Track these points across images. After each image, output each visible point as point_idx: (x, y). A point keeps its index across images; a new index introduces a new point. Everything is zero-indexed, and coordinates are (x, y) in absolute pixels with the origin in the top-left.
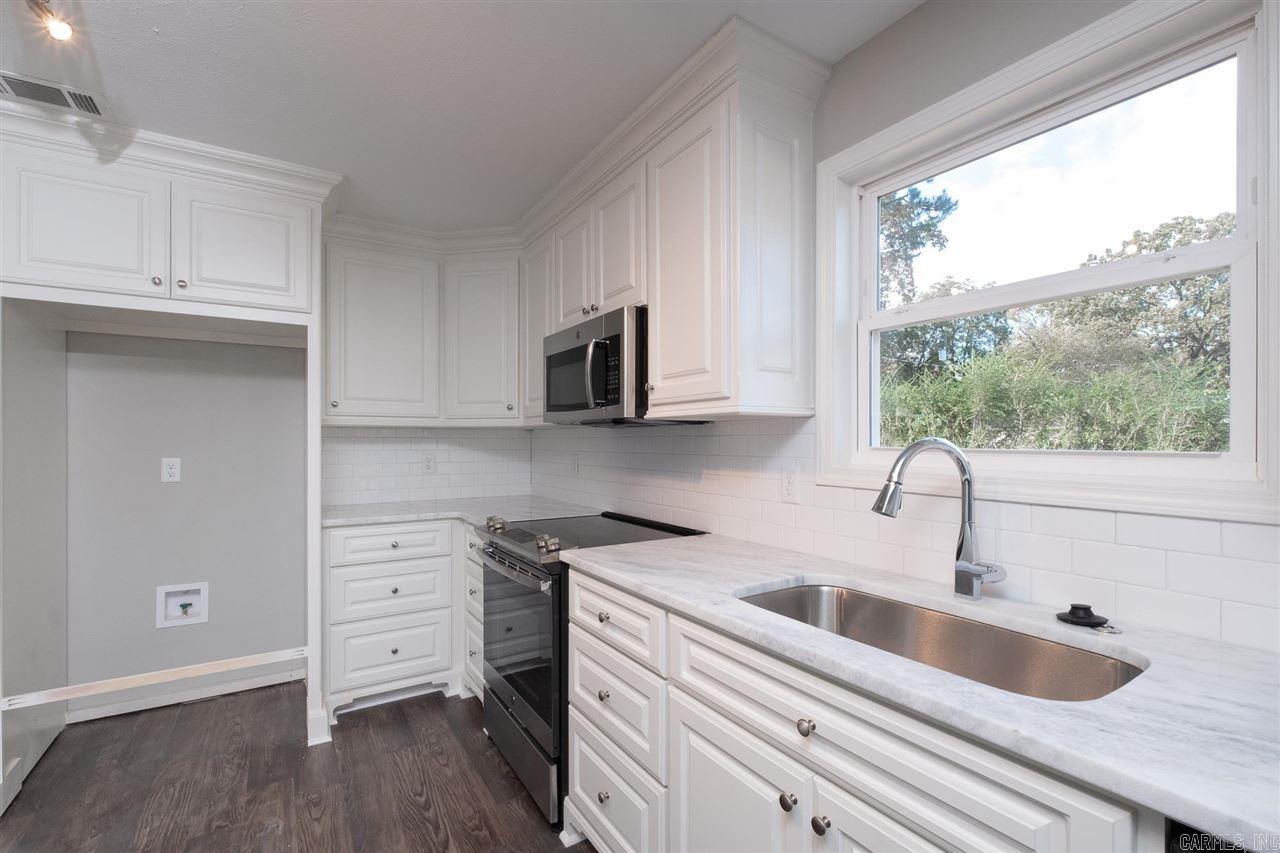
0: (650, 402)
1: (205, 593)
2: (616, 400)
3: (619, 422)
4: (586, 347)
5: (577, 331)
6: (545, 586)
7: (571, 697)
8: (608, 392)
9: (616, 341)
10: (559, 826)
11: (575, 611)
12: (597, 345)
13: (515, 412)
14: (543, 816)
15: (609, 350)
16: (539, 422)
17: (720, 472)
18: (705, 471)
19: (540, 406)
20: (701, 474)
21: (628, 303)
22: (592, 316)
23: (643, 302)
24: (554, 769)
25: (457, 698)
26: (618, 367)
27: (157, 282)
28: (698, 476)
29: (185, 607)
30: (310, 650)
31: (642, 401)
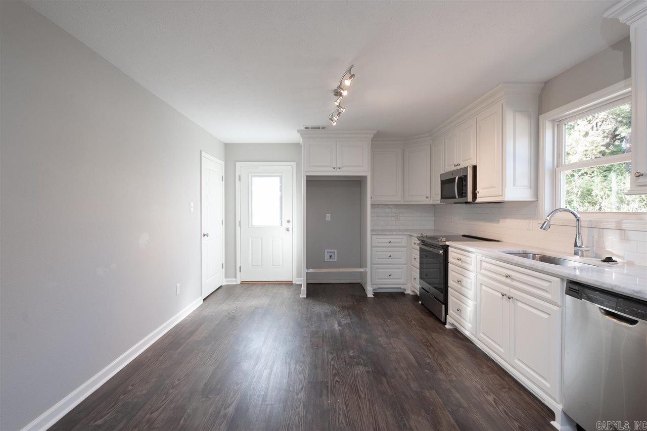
0: (478, 197)
1: (336, 253)
2: (466, 196)
3: (467, 203)
4: (455, 178)
5: (452, 172)
6: (441, 252)
7: (449, 285)
8: (462, 193)
9: (466, 177)
10: (445, 323)
11: (450, 259)
12: (459, 178)
13: (429, 199)
14: (440, 321)
15: (463, 179)
16: (439, 202)
17: (506, 220)
18: (501, 220)
19: (439, 197)
20: (499, 221)
21: (469, 164)
22: (458, 167)
23: (475, 164)
24: (443, 306)
25: (409, 294)
26: (466, 185)
27: (334, 168)
28: (498, 222)
29: (331, 256)
30: (368, 270)
31: (475, 196)
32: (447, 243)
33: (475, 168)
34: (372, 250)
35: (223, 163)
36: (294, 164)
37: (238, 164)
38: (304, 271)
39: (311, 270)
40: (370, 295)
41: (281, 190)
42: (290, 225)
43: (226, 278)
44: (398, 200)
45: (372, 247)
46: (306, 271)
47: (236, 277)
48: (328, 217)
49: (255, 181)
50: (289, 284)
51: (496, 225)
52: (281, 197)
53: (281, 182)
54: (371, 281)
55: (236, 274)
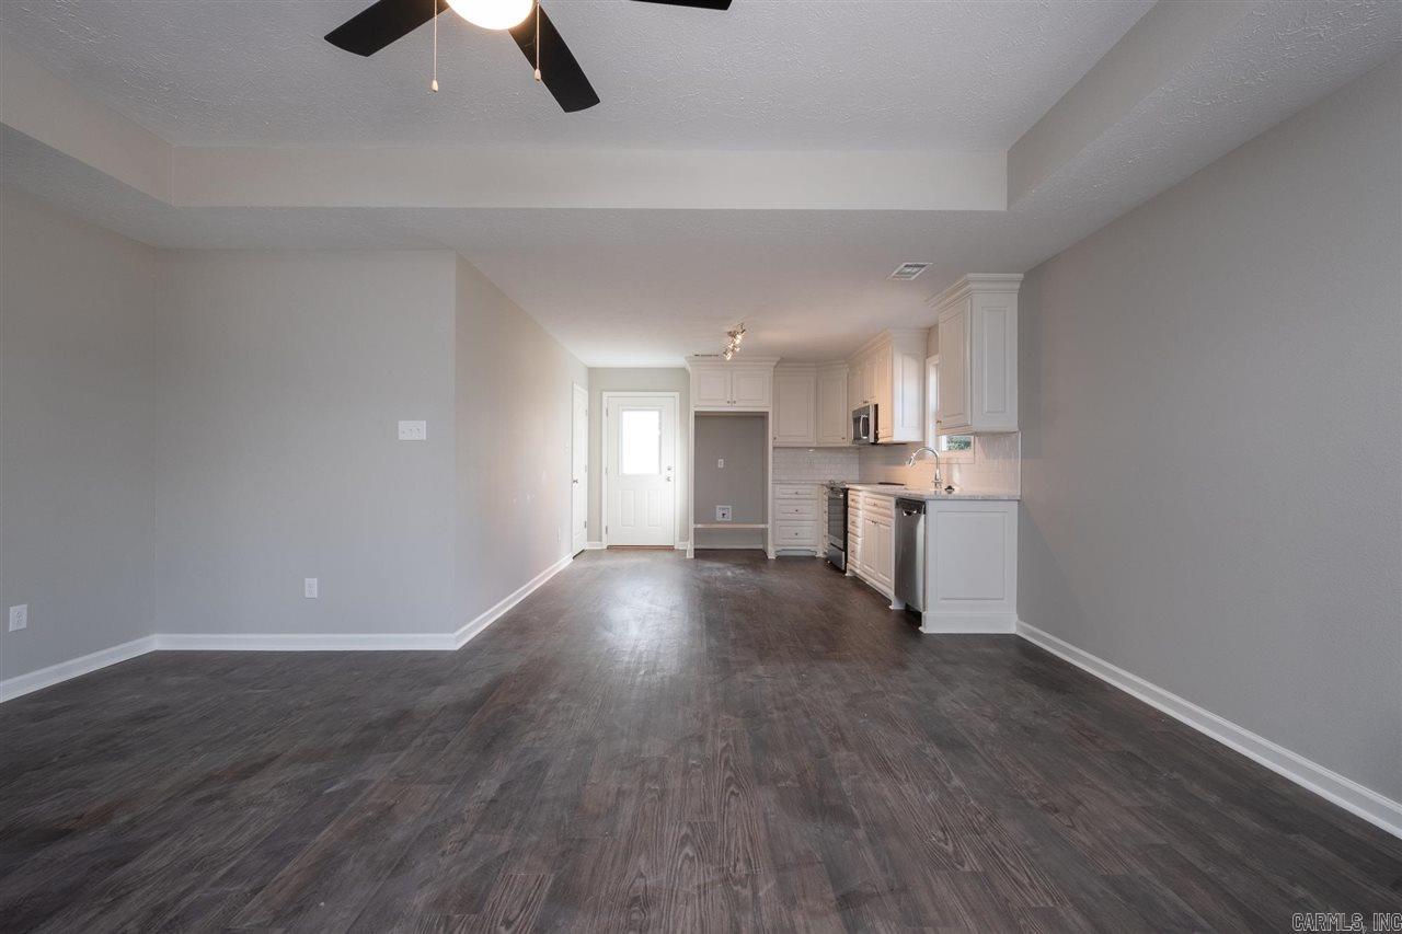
0: (879, 437)
1: (730, 510)
2: (868, 437)
3: (869, 444)
4: (861, 416)
5: (857, 411)
6: (842, 496)
8: (867, 433)
9: (868, 416)
10: (845, 571)
12: (864, 416)
13: (842, 440)
14: (840, 570)
15: (866, 419)
21: (871, 403)
22: (861, 406)
23: (875, 403)
25: (820, 557)
26: (870, 424)
27: (729, 402)
28: (904, 465)
29: (724, 514)
30: (769, 526)
31: (876, 437)
32: (847, 486)
33: (876, 406)
34: (774, 503)
35: (587, 392)
36: (677, 394)
37: (605, 395)
38: (692, 526)
39: (699, 526)
40: (771, 556)
41: (660, 429)
42: (671, 474)
43: (588, 540)
44: (811, 441)
45: (774, 499)
46: (694, 526)
47: (601, 540)
48: (721, 463)
49: (626, 415)
50: (670, 549)
51: (901, 468)
52: (660, 437)
53: (660, 418)
54: (773, 540)
55: (601, 537)
